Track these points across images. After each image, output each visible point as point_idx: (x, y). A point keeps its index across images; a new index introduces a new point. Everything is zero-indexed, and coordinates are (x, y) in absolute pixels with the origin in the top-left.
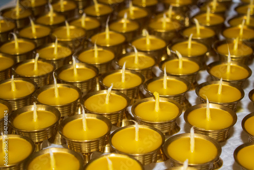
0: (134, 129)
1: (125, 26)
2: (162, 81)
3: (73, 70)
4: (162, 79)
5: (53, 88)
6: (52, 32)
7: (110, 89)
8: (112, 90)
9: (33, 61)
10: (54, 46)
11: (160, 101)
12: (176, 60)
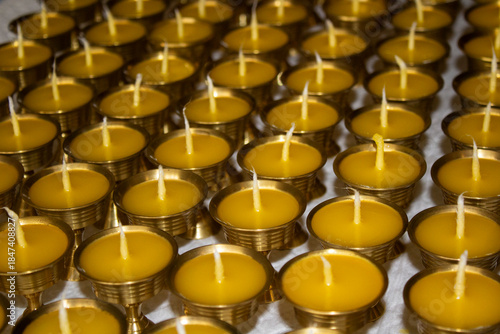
0: (352, 204)
1: (280, 13)
2: (379, 114)
3: (208, 100)
4: (378, 110)
5: (183, 135)
6: (150, 31)
7: (290, 133)
8: (294, 134)
9: (131, 88)
10: (161, 57)
11: (386, 150)
12: (396, 72)
